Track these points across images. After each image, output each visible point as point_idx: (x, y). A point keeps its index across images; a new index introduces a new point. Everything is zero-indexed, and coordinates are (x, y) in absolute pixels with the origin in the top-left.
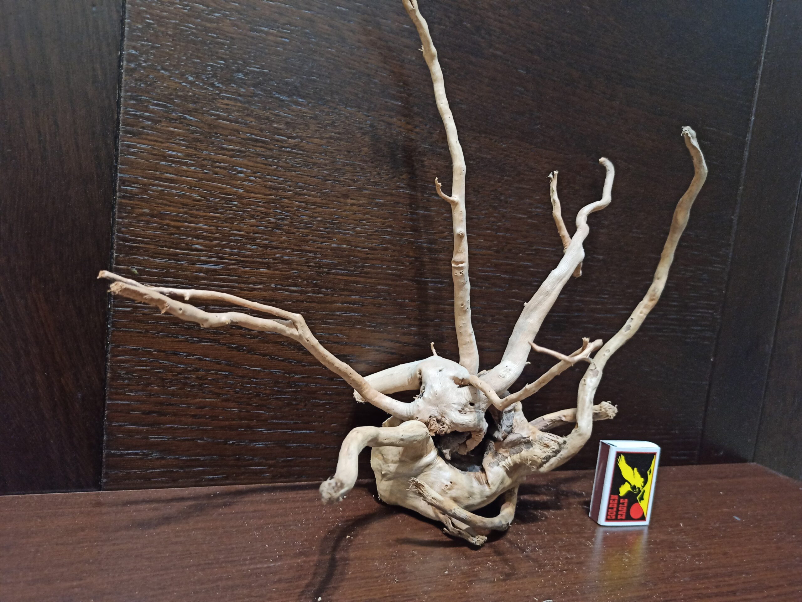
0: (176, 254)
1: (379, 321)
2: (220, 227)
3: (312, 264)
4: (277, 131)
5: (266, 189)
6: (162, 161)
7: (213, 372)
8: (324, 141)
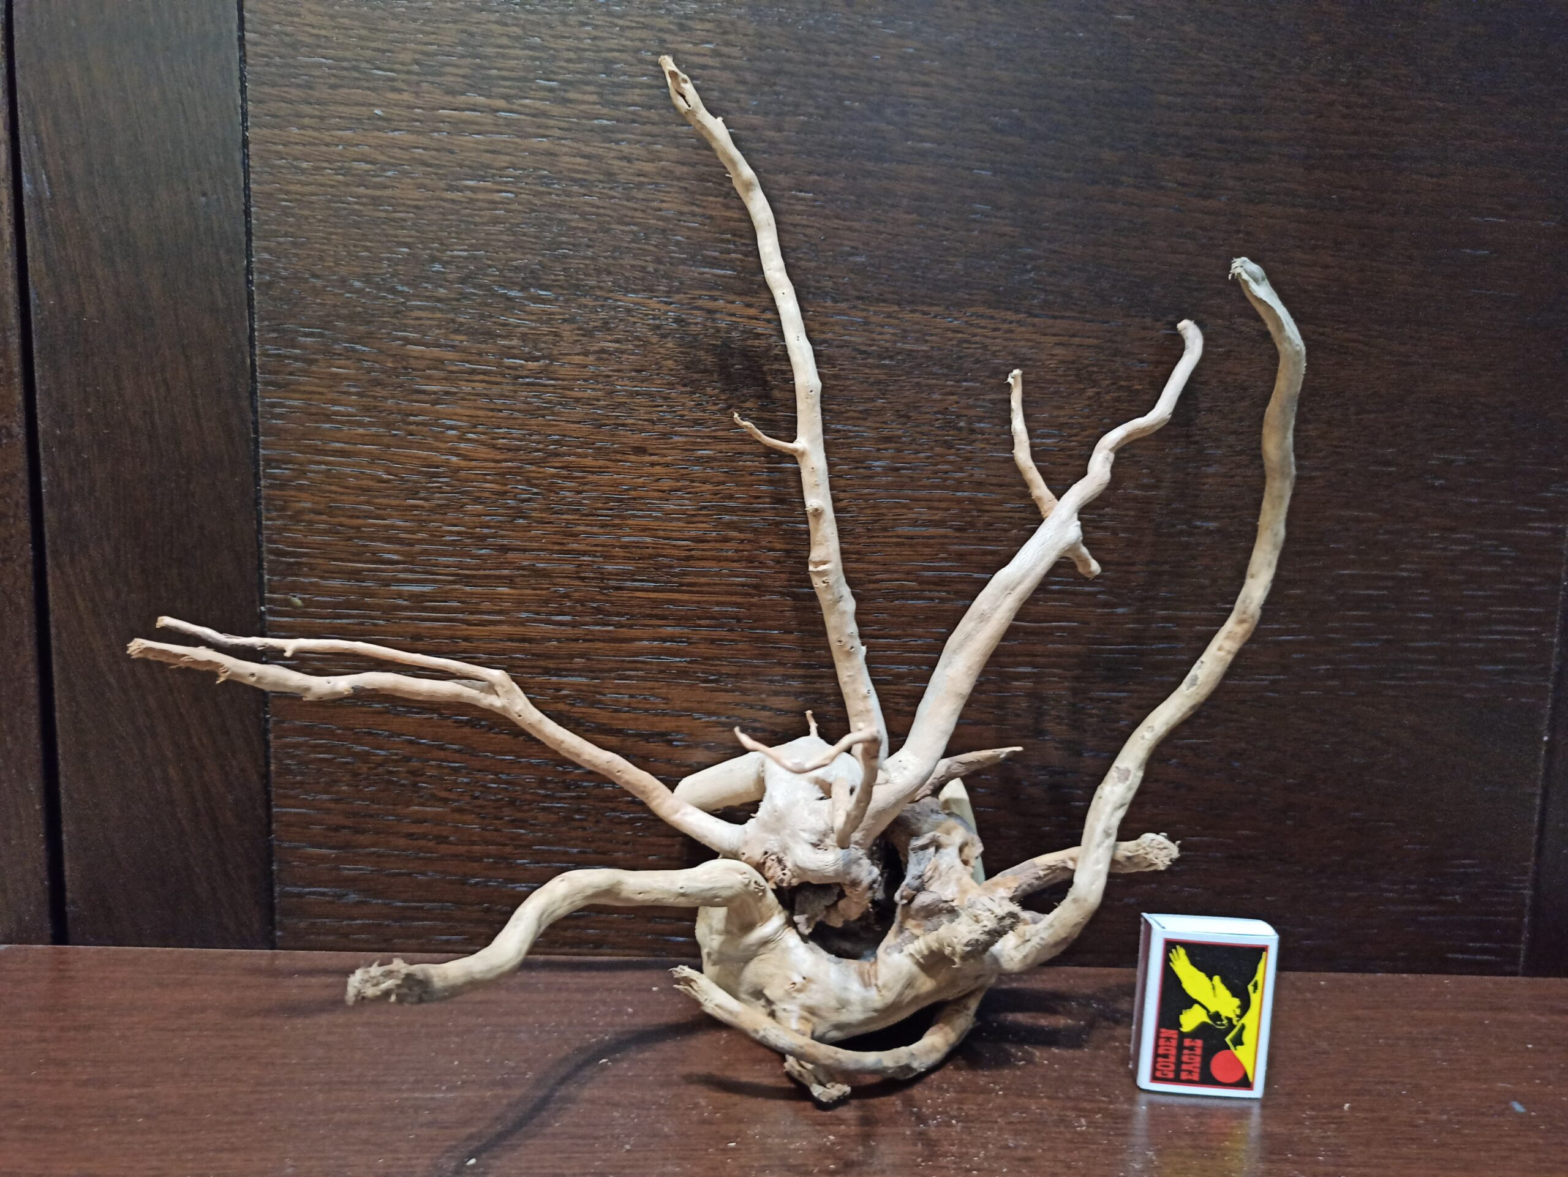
0: (359, 571)
1: (724, 670)
2: (425, 521)
3: (587, 575)
4: (507, 352)
5: (497, 452)
6: (324, 422)
7: (433, 763)
8: (591, 358)
